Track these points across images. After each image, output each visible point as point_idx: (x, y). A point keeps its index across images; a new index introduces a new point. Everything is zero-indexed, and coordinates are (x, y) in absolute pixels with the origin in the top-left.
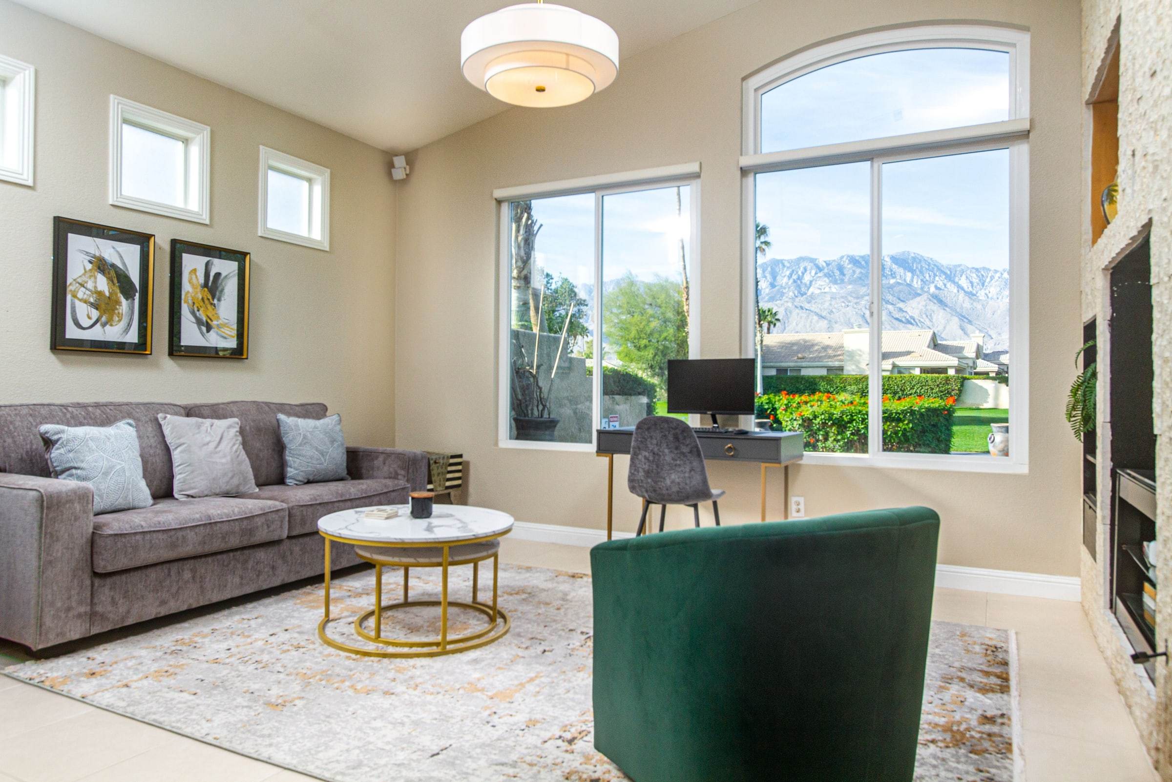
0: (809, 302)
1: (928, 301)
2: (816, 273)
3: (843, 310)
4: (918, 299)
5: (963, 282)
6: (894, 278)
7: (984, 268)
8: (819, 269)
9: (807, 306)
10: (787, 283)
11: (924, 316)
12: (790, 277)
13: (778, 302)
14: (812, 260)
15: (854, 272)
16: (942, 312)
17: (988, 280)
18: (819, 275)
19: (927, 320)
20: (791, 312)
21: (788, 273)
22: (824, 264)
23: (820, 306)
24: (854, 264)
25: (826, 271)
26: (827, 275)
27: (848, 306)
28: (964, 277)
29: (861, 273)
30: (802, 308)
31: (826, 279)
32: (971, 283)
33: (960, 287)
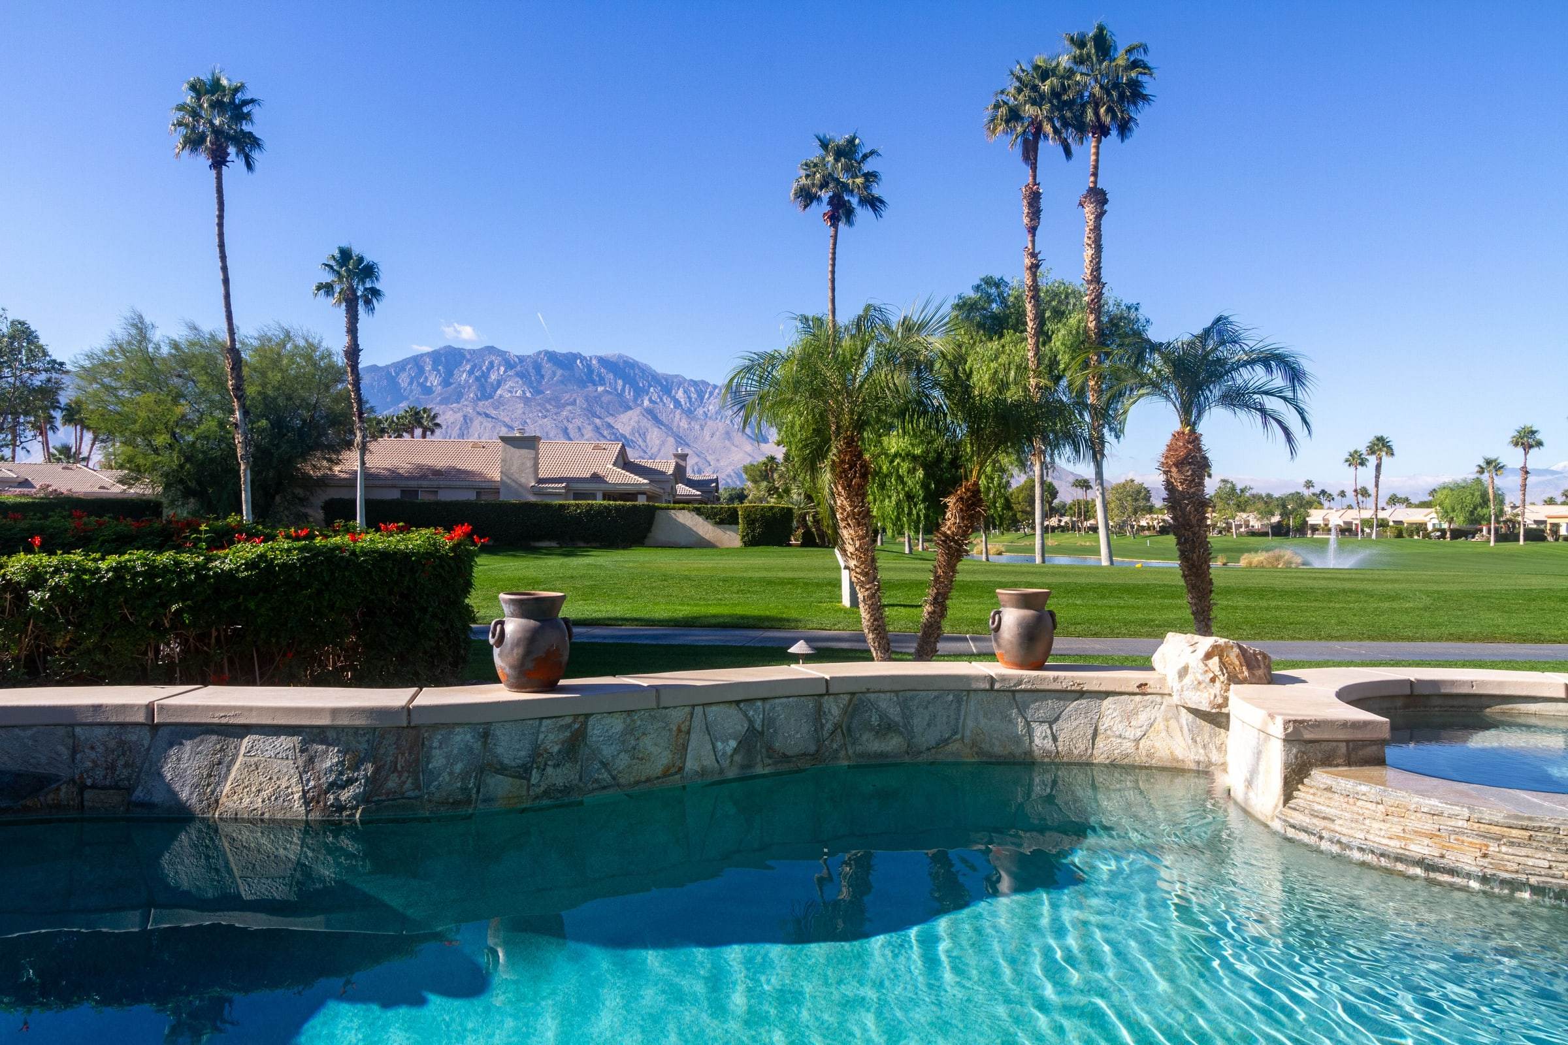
0: (496, 408)
1: (641, 417)
2: (505, 372)
3: (540, 422)
4: (630, 413)
5: (680, 395)
6: (602, 385)
7: (703, 382)
8: (509, 365)
9: (493, 413)
10: (467, 381)
11: (637, 434)
12: (471, 372)
13: (454, 405)
14: (502, 354)
15: (554, 374)
16: (656, 430)
17: (707, 396)
18: (509, 373)
19: (640, 440)
20: (471, 420)
21: (468, 367)
22: (516, 360)
23: (510, 413)
24: (555, 364)
25: (518, 368)
26: (521, 375)
27: (546, 417)
28: (681, 390)
29: (562, 375)
30: (487, 415)
31: (518, 379)
32: (690, 398)
33: (677, 403)
